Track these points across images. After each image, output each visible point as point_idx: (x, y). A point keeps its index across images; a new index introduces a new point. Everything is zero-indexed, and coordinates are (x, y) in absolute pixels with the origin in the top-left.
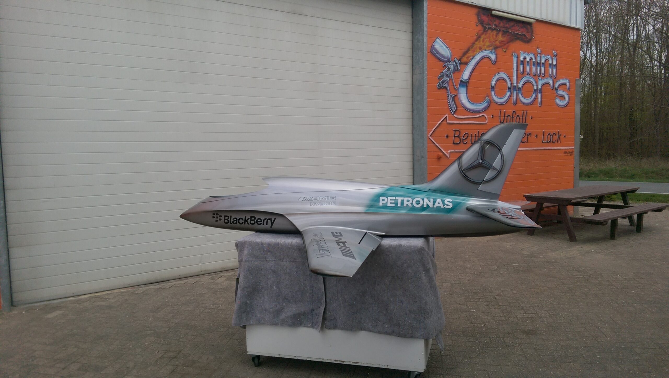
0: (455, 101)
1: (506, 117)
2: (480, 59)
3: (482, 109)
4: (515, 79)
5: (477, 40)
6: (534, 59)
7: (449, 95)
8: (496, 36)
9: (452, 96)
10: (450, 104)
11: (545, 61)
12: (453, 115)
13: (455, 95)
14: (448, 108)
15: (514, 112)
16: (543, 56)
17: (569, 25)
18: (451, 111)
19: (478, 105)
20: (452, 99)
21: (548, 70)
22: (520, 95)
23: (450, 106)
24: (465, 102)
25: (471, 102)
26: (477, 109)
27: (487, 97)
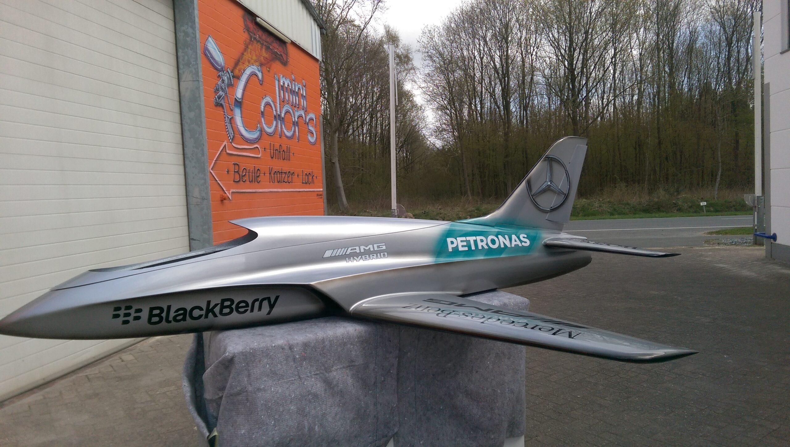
0: (232, 125)
1: (275, 151)
2: (249, 75)
3: (256, 139)
4: (278, 105)
5: (245, 50)
6: (290, 86)
7: (225, 116)
8: (261, 50)
9: (228, 117)
10: (227, 128)
11: (298, 90)
12: (231, 143)
13: (231, 117)
14: (226, 133)
15: (280, 145)
16: (296, 84)
17: (311, 53)
18: (229, 137)
19: (251, 133)
20: (229, 122)
21: (301, 101)
22: (283, 126)
23: (228, 131)
24: (241, 127)
25: (246, 128)
26: (252, 138)
27: (259, 124)
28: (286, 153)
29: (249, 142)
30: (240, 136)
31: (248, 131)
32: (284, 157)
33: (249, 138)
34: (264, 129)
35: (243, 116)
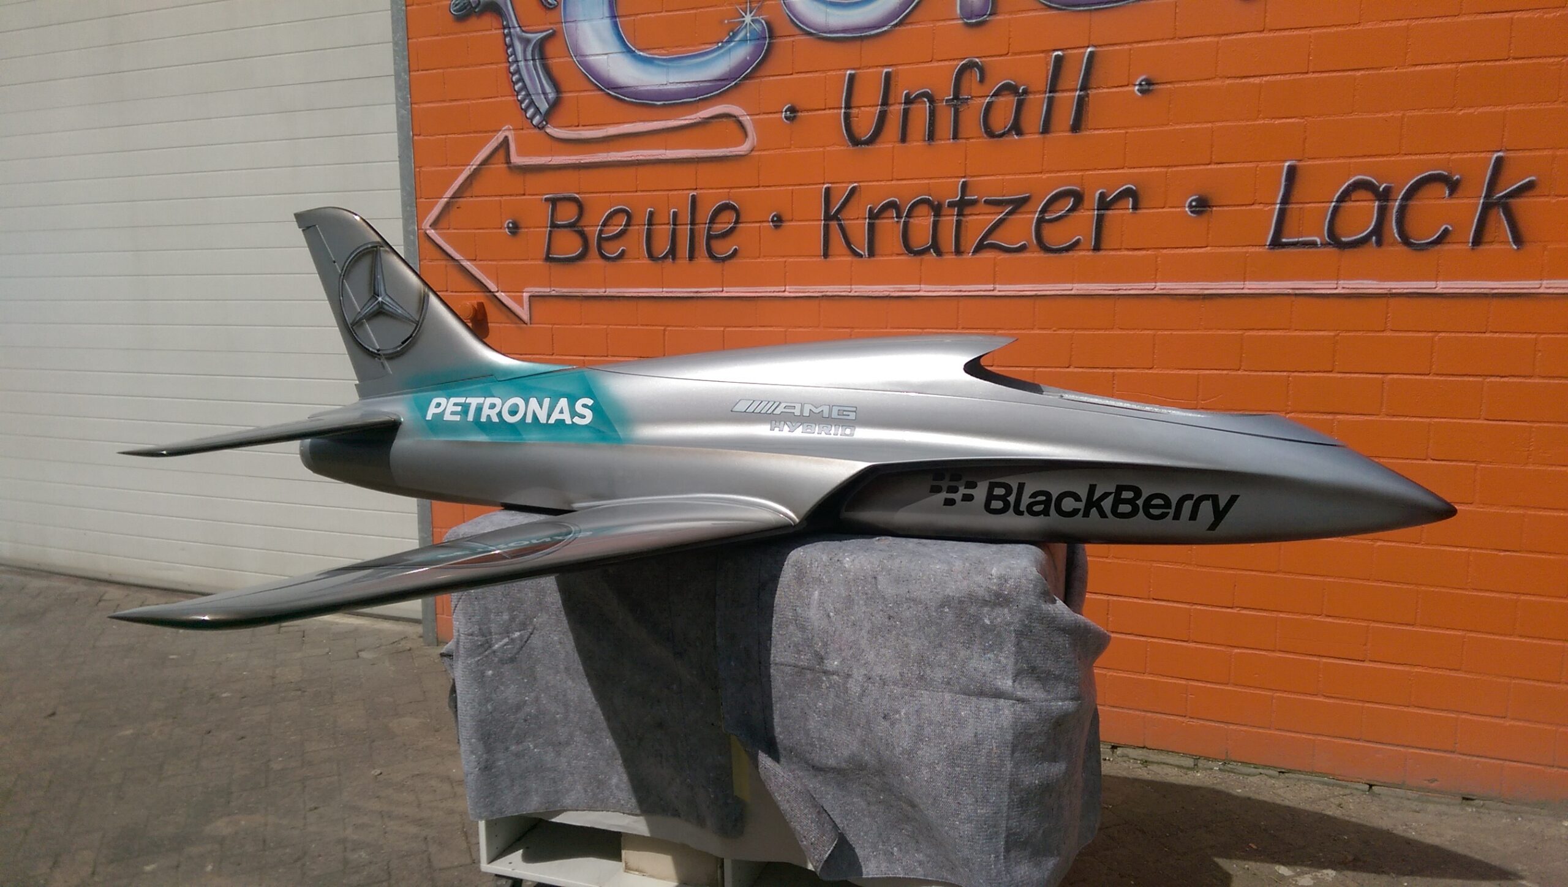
0: (550, 62)
1: (898, 108)
3: (719, 80)
7: (511, 39)
9: (528, 41)
10: (521, 79)
12: (542, 128)
13: (545, 34)
14: (511, 98)
15: (968, 68)
18: (526, 110)
19: (688, 61)
20: (529, 57)
23: (521, 90)
24: (605, 57)
25: (641, 53)
26: (684, 86)
27: (751, 13)
28: (1031, 96)
29: (659, 103)
30: (600, 93)
31: (656, 62)
32: (1011, 122)
33: (661, 87)
34: (800, 22)
35: (621, 11)
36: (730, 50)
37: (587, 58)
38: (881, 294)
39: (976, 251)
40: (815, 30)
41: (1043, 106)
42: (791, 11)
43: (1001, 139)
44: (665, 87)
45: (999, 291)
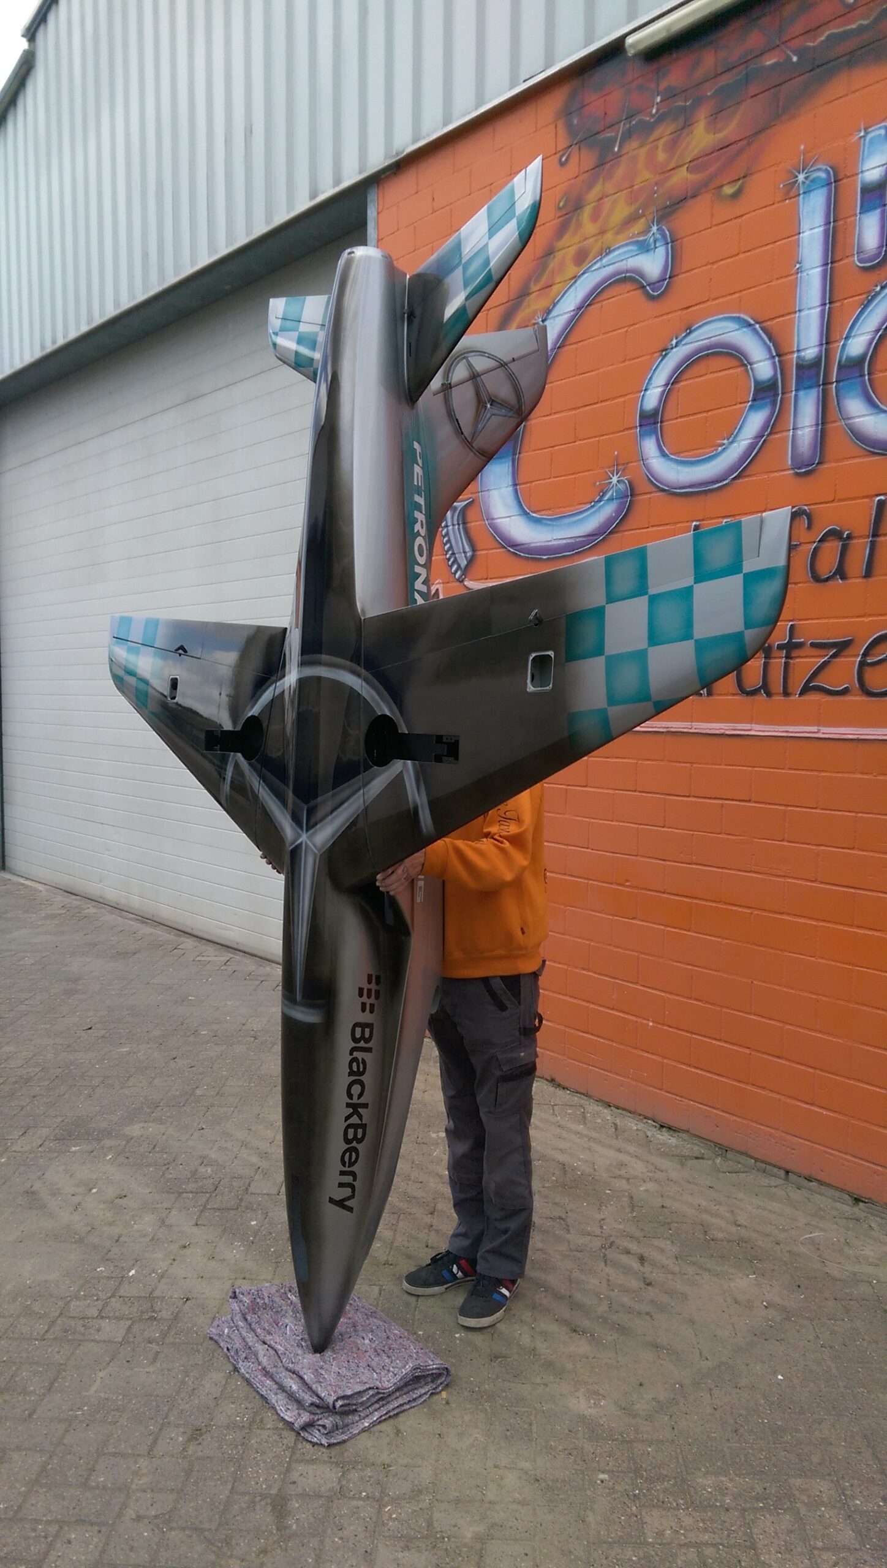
0: (469, 525)
2: (579, 308)
3: (590, 535)
4: (811, 317)
5: (563, 229)
8: (673, 146)
10: (449, 541)
12: (462, 581)
13: (467, 502)
14: (442, 557)
18: (451, 566)
19: (567, 520)
20: (456, 522)
23: (448, 549)
24: (508, 519)
25: (534, 515)
26: (564, 541)
27: (617, 474)
28: (855, 541)
29: (545, 557)
30: (503, 550)
31: (544, 521)
32: (836, 567)
33: (547, 544)
34: (655, 480)
35: (521, 479)
36: (600, 508)
37: (496, 521)
38: (717, 732)
39: (801, 694)
40: (666, 486)
41: (866, 550)
42: (649, 472)
43: (827, 583)
44: (550, 543)
45: (823, 733)
